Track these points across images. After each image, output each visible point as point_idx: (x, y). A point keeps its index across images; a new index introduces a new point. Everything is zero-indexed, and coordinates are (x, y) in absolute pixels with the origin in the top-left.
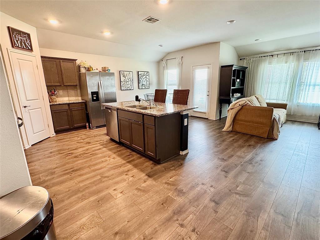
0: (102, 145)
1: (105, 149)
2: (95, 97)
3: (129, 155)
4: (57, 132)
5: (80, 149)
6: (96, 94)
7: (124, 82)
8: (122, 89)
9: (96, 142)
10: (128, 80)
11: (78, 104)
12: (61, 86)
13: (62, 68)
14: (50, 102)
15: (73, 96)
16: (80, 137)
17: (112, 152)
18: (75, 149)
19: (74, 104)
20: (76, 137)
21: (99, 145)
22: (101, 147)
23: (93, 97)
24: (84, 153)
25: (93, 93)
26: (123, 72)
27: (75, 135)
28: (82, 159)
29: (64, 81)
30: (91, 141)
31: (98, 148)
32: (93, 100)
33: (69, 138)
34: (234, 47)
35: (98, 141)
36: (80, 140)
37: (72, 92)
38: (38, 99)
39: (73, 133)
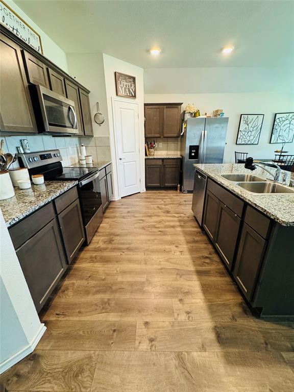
0: (180, 221)
1: (179, 229)
2: (193, 152)
3: (207, 258)
4: (148, 188)
5: (154, 218)
6: (195, 149)
7: (244, 133)
8: (238, 143)
9: (175, 213)
10: (251, 129)
11: (173, 160)
12: (160, 137)
14: (146, 155)
15: (172, 150)
16: (165, 200)
17: (186, 239)
18: (150, 216)
19: (168, 160)
20: (160, 199)
21: (176, 219)
22: (178, 224)
23: (190, 152)
24: (154, 225)
25: (191, 147)
26: (247, 116)
27: (161, 196)
28: (146, 235)
29: (165, 131)
30: (172, 210)
31: (172, 224)
32: (191, 157)
33: (154, 199)
35: (178, 213)
36: (162, 204)
37: (172, 145)
38: (133, 152)
39: (161, 193)
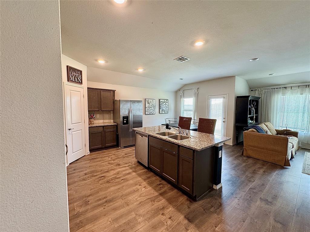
0: (131, 168)
1: (134, 174)
2: (125, 121)
3: (160, 184)
4: (91, 150)
5: (111, 172)
6: (126, 118)
7: (148, 108)
8: (146, 114)
9: (124, 164)
10: (151, 106)
11: (111, 126)
12: (99, 111)
13: (102, 97)
14: (89, 124)
15: (107, 119)
16: (111, 157)
17: (142, 178)
18: (107, 172)
19: (108, 126)
20: (106, 157)
21: (127, 168)
22: (131, 171)
23: (123, 120)
24: (115, 177)
25: (124, 118)
26: (148, 100)
27: (106, 154)
28: (114, 186)
29: (102, 107)
30: (121, 163)
31: (127, 172)
32: (124, 124)
33: (101, 158)
34: (246, 80)
35: (127, 164)
36: (110, 160)
37: (107, 116)
38: (80, 123)
39: (105, 152)
